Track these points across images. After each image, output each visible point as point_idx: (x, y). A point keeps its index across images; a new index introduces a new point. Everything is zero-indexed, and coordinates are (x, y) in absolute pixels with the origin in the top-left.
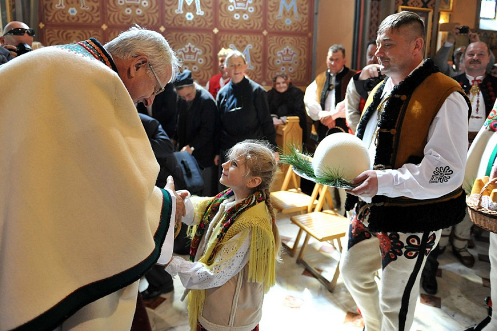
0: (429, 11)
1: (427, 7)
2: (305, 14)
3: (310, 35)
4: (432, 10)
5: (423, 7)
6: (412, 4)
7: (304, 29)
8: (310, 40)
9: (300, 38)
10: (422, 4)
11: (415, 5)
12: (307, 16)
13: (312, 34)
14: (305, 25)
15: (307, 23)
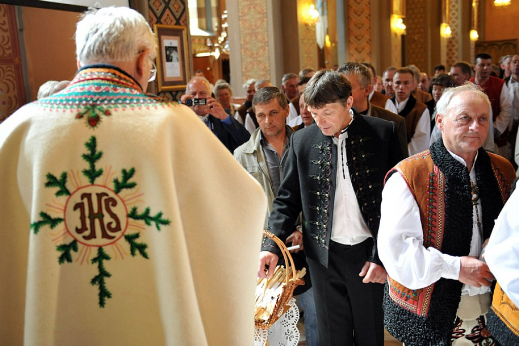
0: (183, 29)
1: (180, 25)
2: (5, 31)
3: (17, 60)
4: (185, 28)
5: (176, 24)
6: (165, 21)
7: (8, 52)
8: (18, 68)
9: (4, 67)
10: (174, 22)
11: (169, 23)
12: (8, 34)
13: (20, 60)
14: (7, 47)
15: (10, 44)
